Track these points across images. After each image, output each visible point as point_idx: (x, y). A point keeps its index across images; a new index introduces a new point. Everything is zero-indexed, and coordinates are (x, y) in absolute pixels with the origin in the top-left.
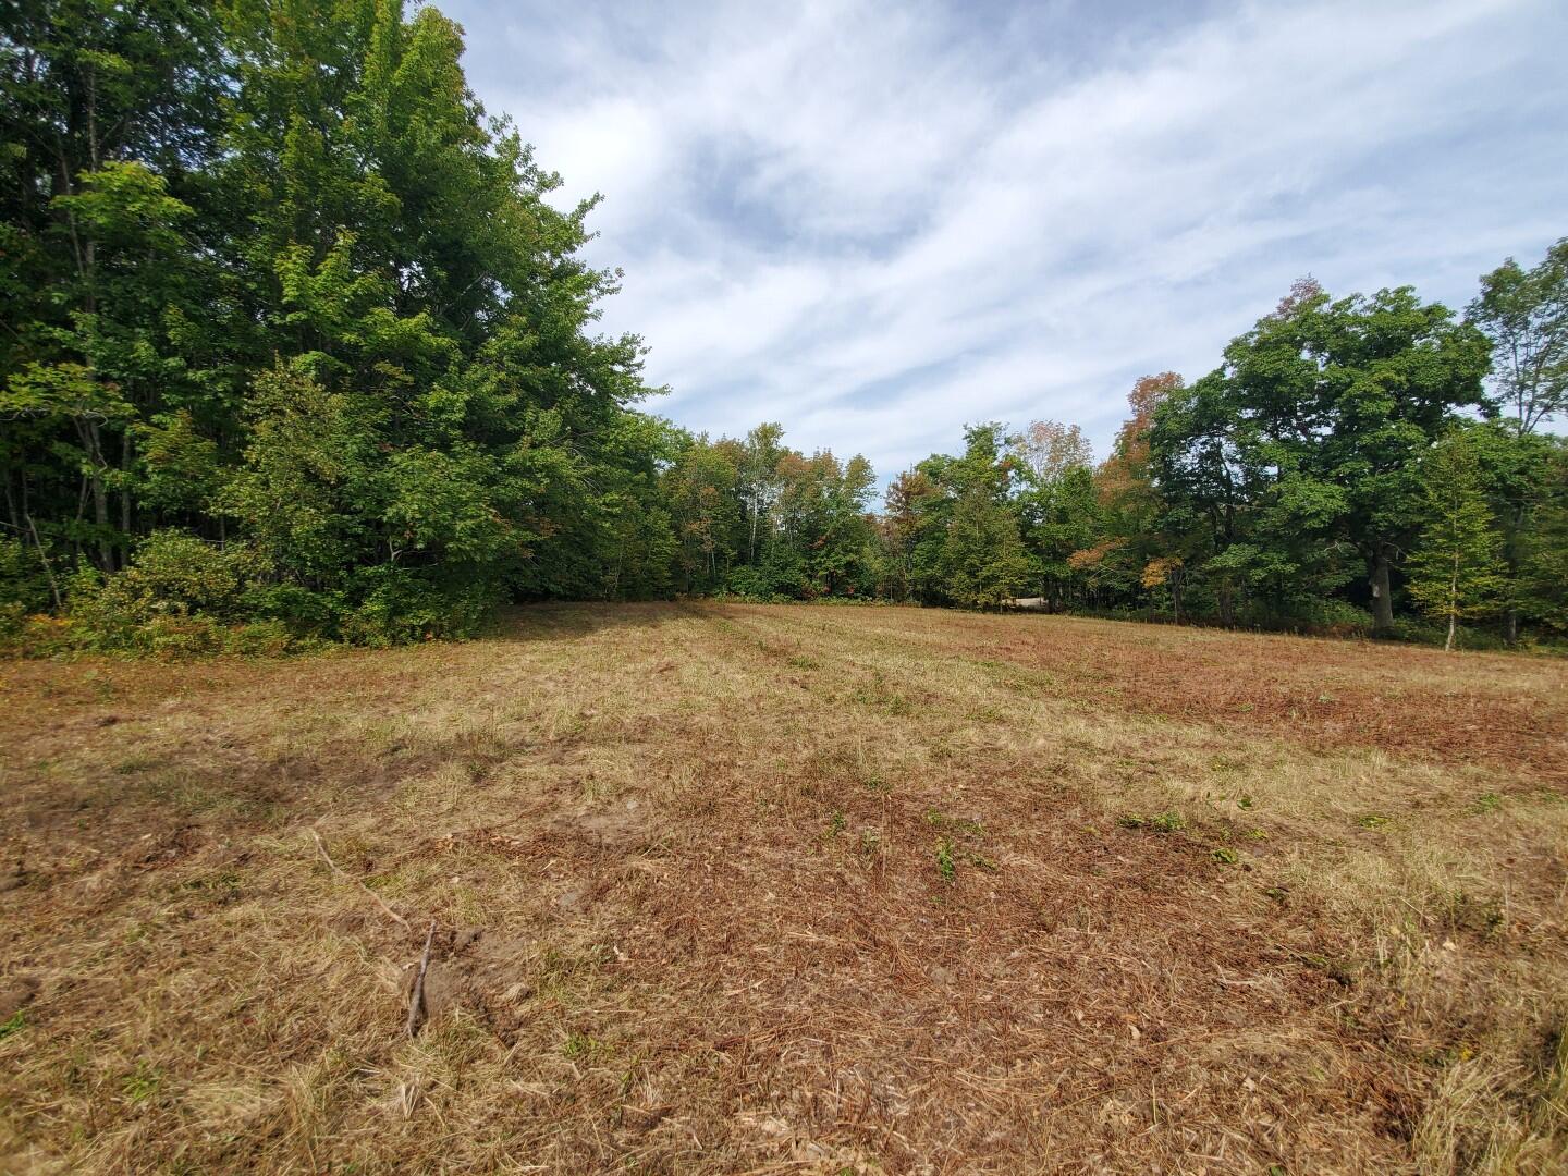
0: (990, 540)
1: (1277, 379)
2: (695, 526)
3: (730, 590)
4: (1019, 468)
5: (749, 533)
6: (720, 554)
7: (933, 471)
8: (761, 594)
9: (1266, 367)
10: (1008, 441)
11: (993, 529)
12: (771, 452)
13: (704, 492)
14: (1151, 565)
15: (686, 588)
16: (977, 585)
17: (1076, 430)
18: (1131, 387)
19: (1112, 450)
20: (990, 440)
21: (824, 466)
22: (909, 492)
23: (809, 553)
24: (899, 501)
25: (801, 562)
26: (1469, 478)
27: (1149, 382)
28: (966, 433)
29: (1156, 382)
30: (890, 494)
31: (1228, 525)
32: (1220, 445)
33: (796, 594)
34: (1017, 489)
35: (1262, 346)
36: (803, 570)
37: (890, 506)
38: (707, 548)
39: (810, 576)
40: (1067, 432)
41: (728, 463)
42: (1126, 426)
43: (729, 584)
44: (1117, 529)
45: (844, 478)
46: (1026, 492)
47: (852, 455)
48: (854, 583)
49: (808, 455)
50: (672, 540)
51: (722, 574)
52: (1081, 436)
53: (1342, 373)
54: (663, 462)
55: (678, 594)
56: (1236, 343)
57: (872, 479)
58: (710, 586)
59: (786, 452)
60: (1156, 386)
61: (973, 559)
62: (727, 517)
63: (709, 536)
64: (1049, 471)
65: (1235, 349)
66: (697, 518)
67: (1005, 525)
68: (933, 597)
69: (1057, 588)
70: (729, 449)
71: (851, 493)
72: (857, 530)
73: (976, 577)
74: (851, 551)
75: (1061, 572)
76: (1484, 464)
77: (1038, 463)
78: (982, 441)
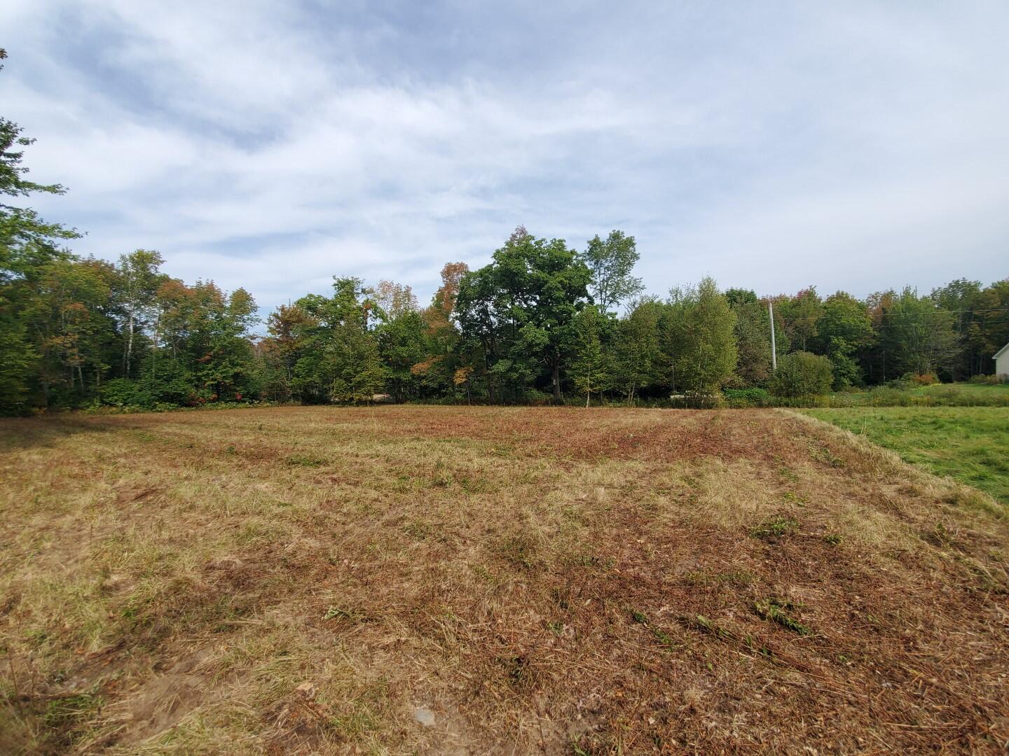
0: (361, 357)
1: (516, 274)
2: (58, 341)
3: (102, 401)
4: (376, 309)
5: (123, 347)
6: (88, 369)
7: (311, 305)
8: (142, 404)
9: (513, 267)
10: (363, 291)
11: (363, 349)
12: (148, 277)
13: (70, 307)
14: (459, 372)
15: (46, 402)
16: (351, 388)
17: (408, 289)
18: (442, 268)
19: (431, 303)
20: (352, 289)
21: (207, 294)
22: (286, 321)
23: (194, 366)
24: (279, 327)
25: (187, 374)
26: (593, 330)
27: (451, 266)
28: (336, 282)
29: (455, 266)
30: (271, 321)
31: (492, 350)
32: (487, 306)
33: (182, 401)
34: (373, 323)
35: (509, 256)
36: (189, 381)
37: (271, 330)
38: (75, 362)
39: (197, 386)
40: (403, 290)
41: (100, 282)
42: (439, 290)
43: (102, 395)
44: (436, 350)
45: (228, 305)
46: (381, 325)
47: (236, 288)
48: (241, 390)
49: (190, 283)
50: (29, 354)
51: (92, 387)
52: (412, 292)
53: (543, 275)
54: (9, 273)
55: (35, 410)
56: (498, 252)
57: (255, 309)
58: (78, 399)
59: (165, 279)
60: (455, 270)
61: (348, 370)
62: (97, 332)
63: (75, 350)
64: (392, 313)
65: (497, 255)
66: (58, 333)
67: (370, 347)
68: (310, 398)
69: (400, 387)
70: (99, 269)
71: (234, 318)
72: (239, 349)
73: (351, 382)
74: (237, 365)
75: (405, 377)
76: (598, 323)
77: (387, 306)
78: (346, 288)
